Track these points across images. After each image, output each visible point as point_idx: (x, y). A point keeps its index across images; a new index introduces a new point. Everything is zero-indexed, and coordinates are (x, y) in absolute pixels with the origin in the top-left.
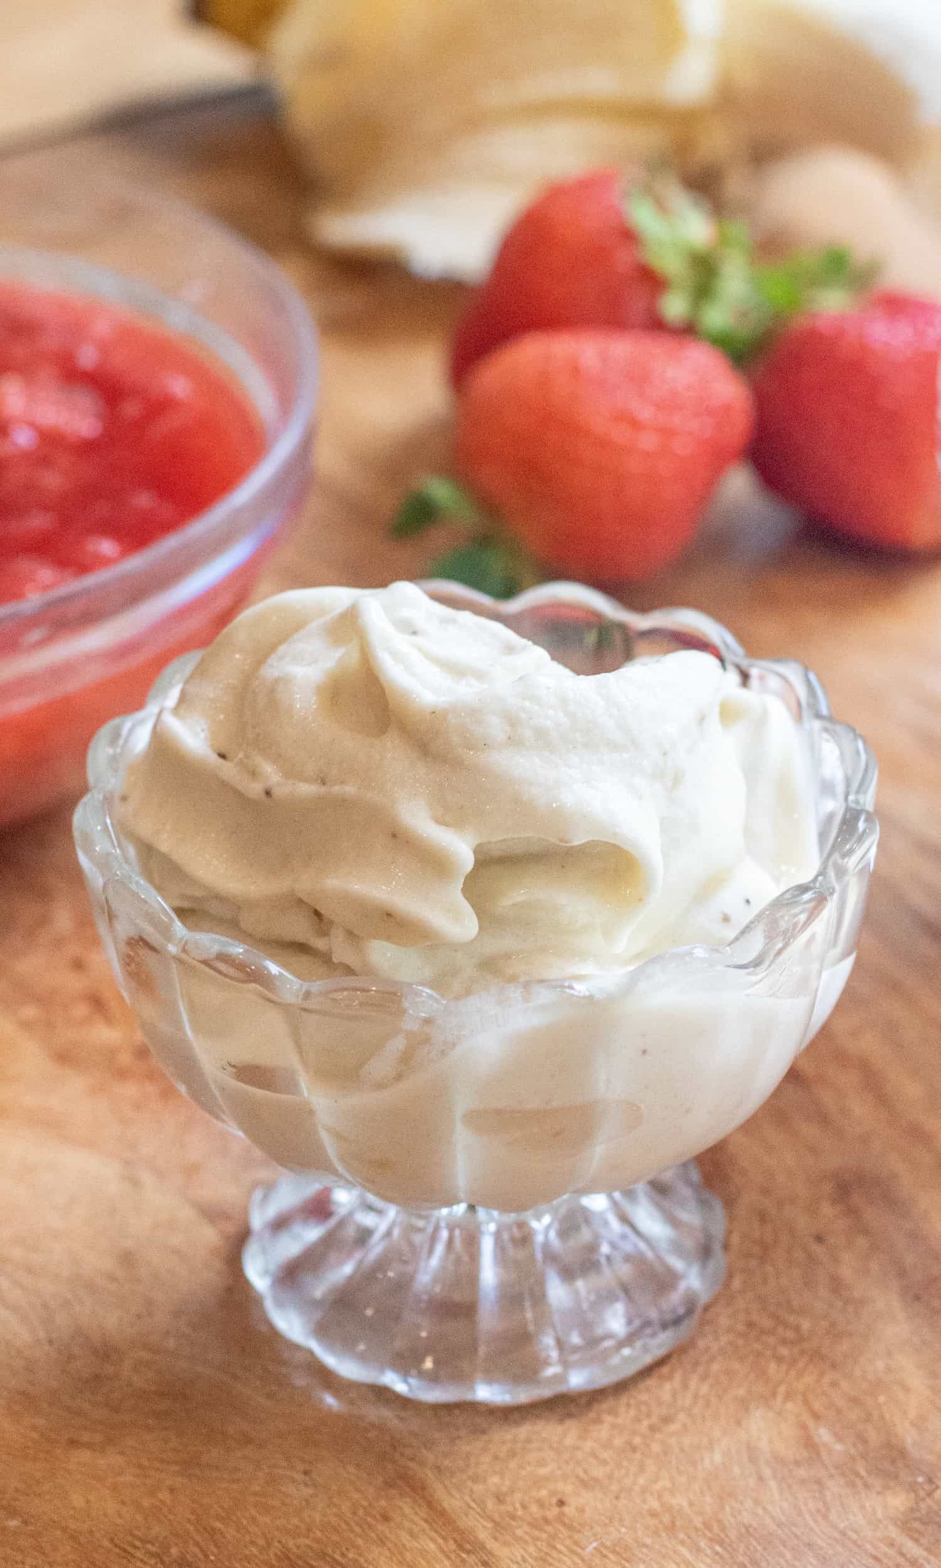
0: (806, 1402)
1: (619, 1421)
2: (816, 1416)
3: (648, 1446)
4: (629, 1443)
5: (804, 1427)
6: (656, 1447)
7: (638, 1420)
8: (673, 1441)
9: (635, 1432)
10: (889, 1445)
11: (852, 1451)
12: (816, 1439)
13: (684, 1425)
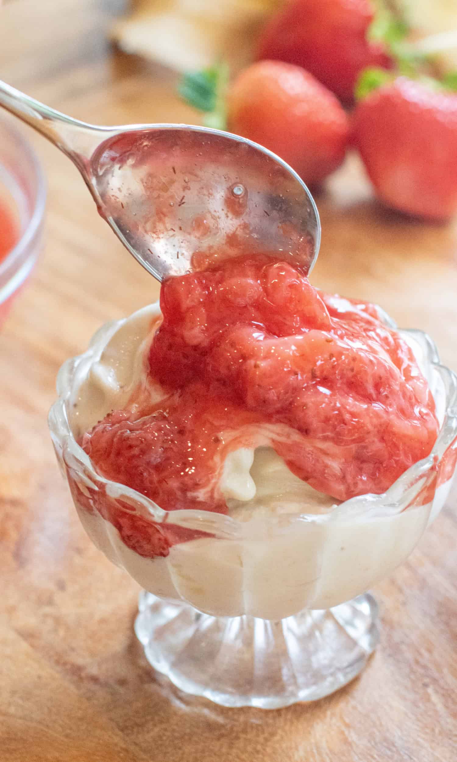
0: (341, 718)
1: (249, 736)
2: (347, 726)
3: (264, 750)
4: (255, 749)
5: (342, 733)
6: (269, 750)
7: (258, 736)
8: (277, 746)
9: (257, 742)
10: (386, 739)
11: (369, 745)
12: (350, 739)
13: (282, 737)
